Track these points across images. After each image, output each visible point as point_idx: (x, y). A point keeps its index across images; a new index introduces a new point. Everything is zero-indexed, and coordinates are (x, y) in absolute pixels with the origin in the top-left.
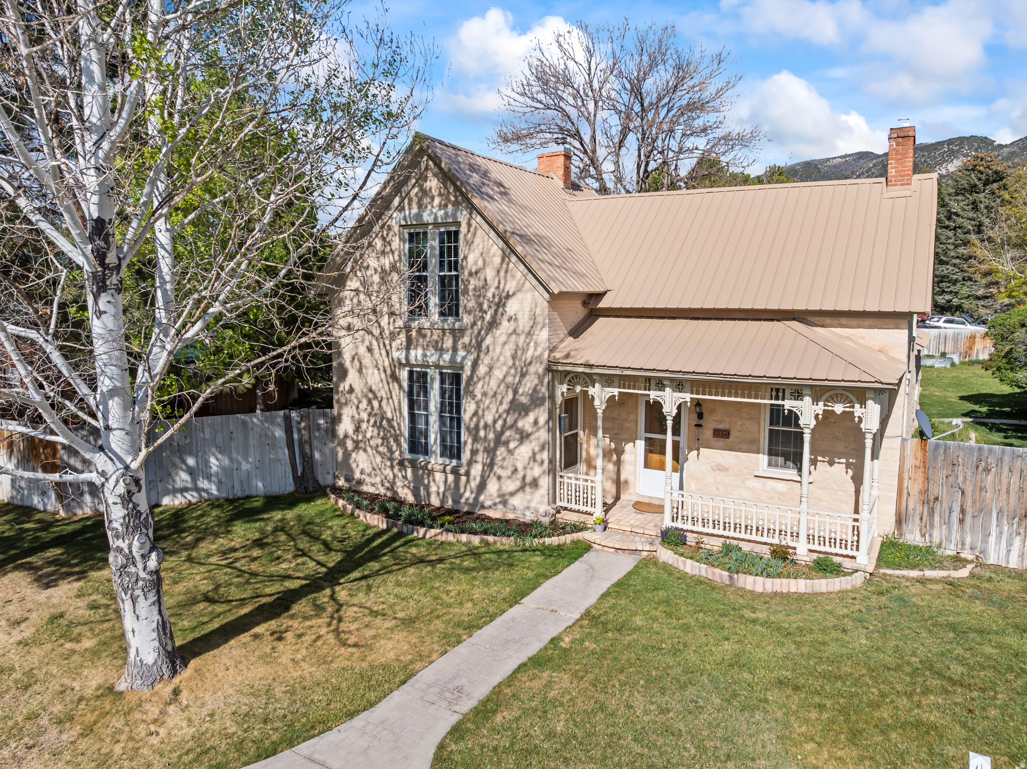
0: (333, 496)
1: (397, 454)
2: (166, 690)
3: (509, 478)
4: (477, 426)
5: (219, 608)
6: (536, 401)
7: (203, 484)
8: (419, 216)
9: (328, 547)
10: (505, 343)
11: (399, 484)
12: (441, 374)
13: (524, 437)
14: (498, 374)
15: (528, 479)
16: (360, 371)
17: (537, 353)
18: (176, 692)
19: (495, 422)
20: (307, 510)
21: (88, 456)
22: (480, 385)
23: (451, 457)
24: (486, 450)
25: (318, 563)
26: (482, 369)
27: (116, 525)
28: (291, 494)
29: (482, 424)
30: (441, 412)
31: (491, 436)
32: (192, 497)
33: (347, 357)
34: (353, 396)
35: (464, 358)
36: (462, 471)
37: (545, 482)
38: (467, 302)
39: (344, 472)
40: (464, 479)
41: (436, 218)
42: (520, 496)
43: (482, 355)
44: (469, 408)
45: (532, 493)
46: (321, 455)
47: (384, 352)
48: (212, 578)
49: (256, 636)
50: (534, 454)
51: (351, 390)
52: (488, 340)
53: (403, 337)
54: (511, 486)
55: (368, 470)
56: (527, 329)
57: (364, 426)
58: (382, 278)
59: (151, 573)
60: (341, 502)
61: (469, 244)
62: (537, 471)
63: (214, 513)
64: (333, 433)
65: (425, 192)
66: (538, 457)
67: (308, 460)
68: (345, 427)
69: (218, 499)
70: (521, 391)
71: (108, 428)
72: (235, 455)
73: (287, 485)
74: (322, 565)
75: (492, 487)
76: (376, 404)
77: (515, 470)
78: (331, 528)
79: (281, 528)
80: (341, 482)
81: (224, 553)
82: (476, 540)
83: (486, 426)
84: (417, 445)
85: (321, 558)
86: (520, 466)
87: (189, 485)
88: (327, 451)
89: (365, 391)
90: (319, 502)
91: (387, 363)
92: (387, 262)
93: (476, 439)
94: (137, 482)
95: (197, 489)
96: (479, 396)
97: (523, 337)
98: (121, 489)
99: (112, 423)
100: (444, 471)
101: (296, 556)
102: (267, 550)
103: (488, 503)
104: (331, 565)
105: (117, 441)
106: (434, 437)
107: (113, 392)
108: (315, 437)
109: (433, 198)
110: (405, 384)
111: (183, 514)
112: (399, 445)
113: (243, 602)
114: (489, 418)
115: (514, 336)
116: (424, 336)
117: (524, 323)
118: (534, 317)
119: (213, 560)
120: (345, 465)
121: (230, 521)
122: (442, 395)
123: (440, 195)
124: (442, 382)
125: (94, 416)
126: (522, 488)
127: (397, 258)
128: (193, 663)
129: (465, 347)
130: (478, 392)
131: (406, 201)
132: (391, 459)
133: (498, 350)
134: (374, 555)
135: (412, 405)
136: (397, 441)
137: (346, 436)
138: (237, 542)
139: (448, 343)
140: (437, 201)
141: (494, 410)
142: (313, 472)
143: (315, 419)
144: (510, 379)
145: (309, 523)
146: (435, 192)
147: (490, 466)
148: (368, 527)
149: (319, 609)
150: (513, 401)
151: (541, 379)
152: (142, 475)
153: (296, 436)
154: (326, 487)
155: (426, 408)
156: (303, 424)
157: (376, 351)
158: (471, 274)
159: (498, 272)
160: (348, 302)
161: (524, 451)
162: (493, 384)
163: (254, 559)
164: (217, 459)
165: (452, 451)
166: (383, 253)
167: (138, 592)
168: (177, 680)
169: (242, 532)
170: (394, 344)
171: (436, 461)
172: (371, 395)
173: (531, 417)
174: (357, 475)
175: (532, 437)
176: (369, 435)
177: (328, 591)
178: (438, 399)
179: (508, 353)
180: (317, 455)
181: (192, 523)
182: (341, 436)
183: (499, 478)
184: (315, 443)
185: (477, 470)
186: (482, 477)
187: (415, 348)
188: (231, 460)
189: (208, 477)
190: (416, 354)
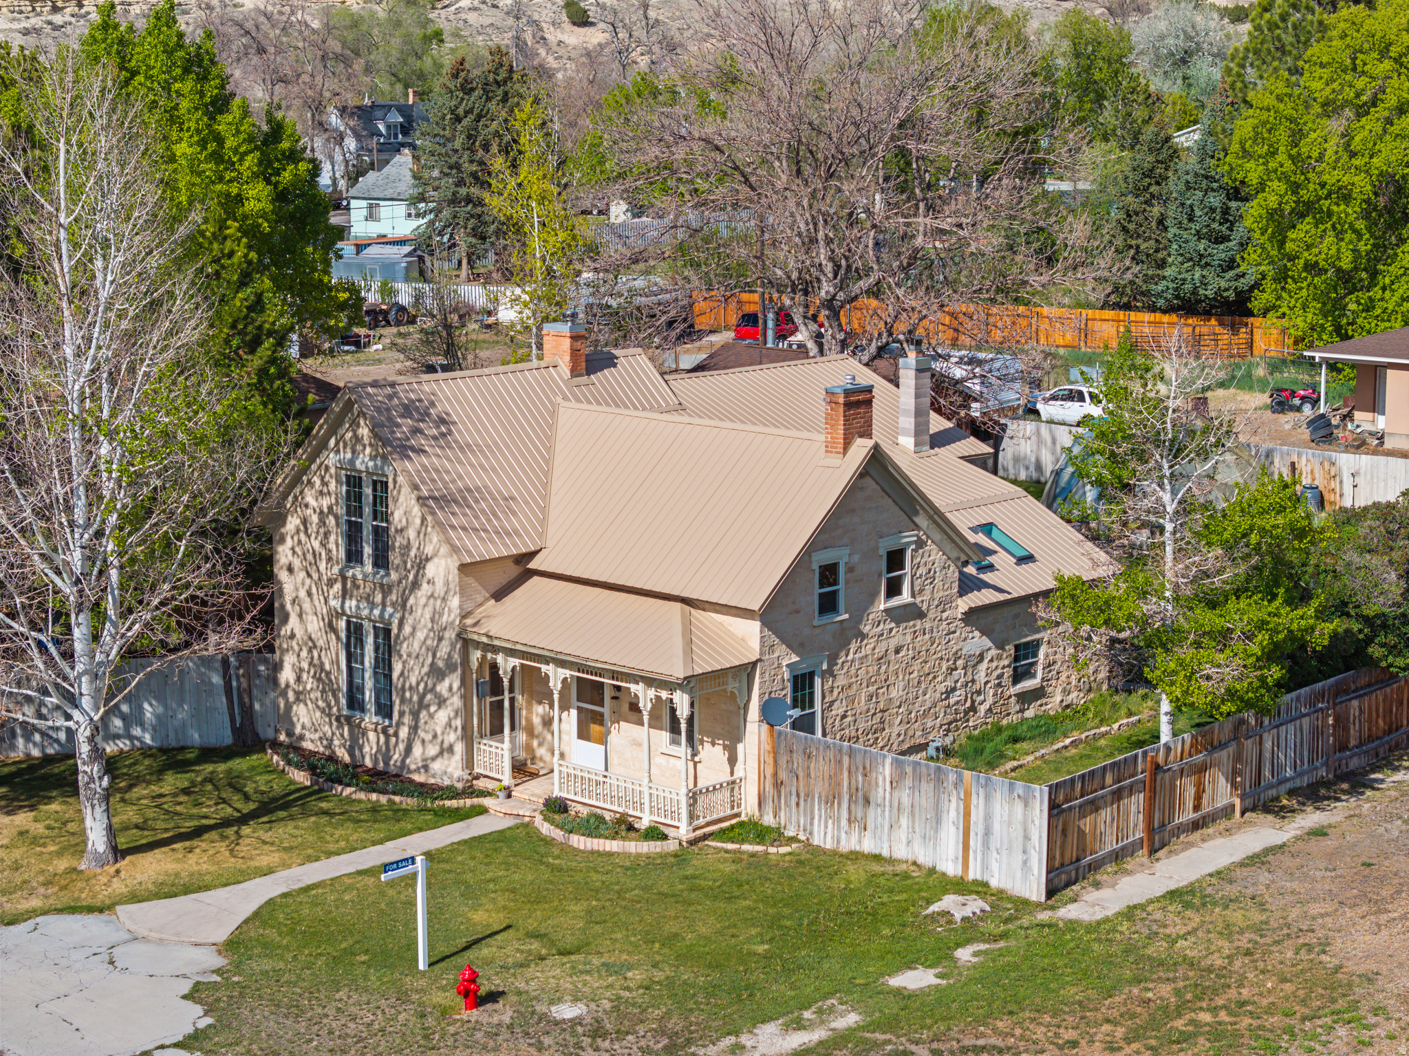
0: (269, 751)
1: (335, 709)
2: (112, 870)
3: (431, 742)
4: (403, 686)
5: (146, 833)
6: (451, 667)
7: (137, 731)
8: (352, 462)
9: (247, 797)
10: (425, 606)
11: (336, 742)
12: (375, 627)
13: (441, 702)
14: (421, 635)
15: (446, 745)
16: (300, 616)
17: (451, 619)
18: (118, 872)
19: (418, 684)
20: (239, 764)
21: (69, 711)
22: (405, 645)
23: (384, 717)
24: (411, 712)
25: (236, 809)
26: (407, 629)
27: (84, 756)
28: (228, 747)
29: (407, 685)
30: (375, 667)
31: (415, 698)
32: (124, 744)
33: (288, 600)
34: (294, 643)
35: (391, 616)
36: (391, 731)
37: (459, 748)
38: (394, 558)
39: (286, 726)
40: (393, 740)
41: (367, 467)
42: (439, 760)
43: (407, 615)
44: (397, 668)
45: (449, 759)
46: (261, 706)
47: (322, 598)
48: (143, 815)
49: (173, 850)
50: (450, 720)
51: (293, 636)
52: (411, 601)
53: (338, 587)
54: (432, 750)
55: (308, 725)
56: (442, 594)
57: (305, 676)
58: (320, 520)
59: (104, 789)
60: (275, 758)
61: (396, 501)
62: (451, 737)
63: (147, 762)
64: (275, 682)
65: (357, 439)
66: (453, 724)
67: (248, 712)
68: (287, 675)
69: (150, 748)
70: (438, 655)
71: (81, 694)
72: (169, 701)
73: (226, 737)
74: (238, 811)
75: (417, 750)
76: (315, 654)
77: (435, 736)
78: (255, 782)
79: (209, 780)
80: (282, 737)
81: (153, 797)
82: (384, 799)
83: (411, 688)
84: (355, 702)
85: (238, 805)
86: (439, 732)
87: (121, 732)
88: (268, 702)
89: (305, 638)
90: (255, 757)
91: (325, 611)
92: (325, 502)
93: (403, 701)
94: (97, 728)
95: (131, 738)
96: (405, 656)
97: (439, 602)
98: (88, 733)
99: (84, 691)
100: (376, 730)
101: (217, 804)
102: (192, 797)
103: (413, 767)
104: (245, 811)
105: (86, 702)
106: (369, 695)
107: (85, 672)
108: (256, 686)
109: (364, 447)
110: (343, 635)
111: (116, 762)
112: (337, 701)
113: (166, 830)
114: (413, 680)
115: (432, 601)
116: (358, 587)
117: (440, 588)
118: (447, 583)
119: (144, 802)
120: (286, 719)
121: (161, 771)
122: (376, 650)
123: (371, 445)
124: (376, 637)
125: (72, 686)
126: (441, 753)
127: (333, 501)
128: (128, 858)
129: (393, 604)
130: (404, 651)
131: (341, 444)
132: (329, 715)
133: (419, 611)
134: (285, 806)
135: (350, 657)
136: (334, 695)
137: (287, 686)
138: (166, 789)
139: (378, 598)
140: (368, 450)
141: (417, 672)
142: (252, 723)
143: (255, 666)
144: (429, 642)
145: (237, 777)
146: (366, 441)
147: (414, 729)
148: (292, 782)
149: (223, 838)
150: (432, 664)
151: (453, 646)
152: (99, 724)
153: (234, 684)
154: (266, 741)
155: (362, 663)
156: (241, 671)
157: (315, 597)
158: (397, 531)
159: (419, 533)
160: (289, 540)
161: (442, 716)
162: (416, 645)
163: (180, 803)
164: (151, 705)
165: (385, 710)
166: (321, 493)
167: (95, 802)
168: (118, 865)
169: (172, 782)
170: (331, 592)
171: (370, 719)
172: (310, 644)
173: (447, 683)
174: (298, 730)
175: (448, 702)
176: (309, 687)
177: (235, 828)
178: (373, 655)
179: (428, 616)
180: (257, 706)
181: (125, 771)
182: (283, 686)
183: (423, 741)
184: (255, 692)
185: (404, 732)
186: (409, 739)
187: (351, 598)
188: (166, 707)
189: (142, 724)
190: (351, 604)
